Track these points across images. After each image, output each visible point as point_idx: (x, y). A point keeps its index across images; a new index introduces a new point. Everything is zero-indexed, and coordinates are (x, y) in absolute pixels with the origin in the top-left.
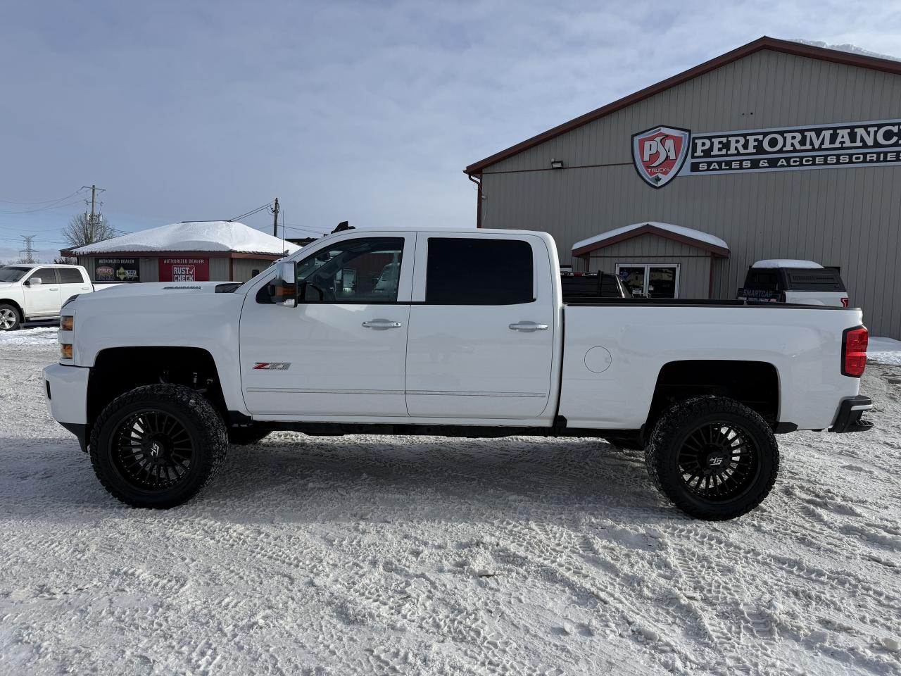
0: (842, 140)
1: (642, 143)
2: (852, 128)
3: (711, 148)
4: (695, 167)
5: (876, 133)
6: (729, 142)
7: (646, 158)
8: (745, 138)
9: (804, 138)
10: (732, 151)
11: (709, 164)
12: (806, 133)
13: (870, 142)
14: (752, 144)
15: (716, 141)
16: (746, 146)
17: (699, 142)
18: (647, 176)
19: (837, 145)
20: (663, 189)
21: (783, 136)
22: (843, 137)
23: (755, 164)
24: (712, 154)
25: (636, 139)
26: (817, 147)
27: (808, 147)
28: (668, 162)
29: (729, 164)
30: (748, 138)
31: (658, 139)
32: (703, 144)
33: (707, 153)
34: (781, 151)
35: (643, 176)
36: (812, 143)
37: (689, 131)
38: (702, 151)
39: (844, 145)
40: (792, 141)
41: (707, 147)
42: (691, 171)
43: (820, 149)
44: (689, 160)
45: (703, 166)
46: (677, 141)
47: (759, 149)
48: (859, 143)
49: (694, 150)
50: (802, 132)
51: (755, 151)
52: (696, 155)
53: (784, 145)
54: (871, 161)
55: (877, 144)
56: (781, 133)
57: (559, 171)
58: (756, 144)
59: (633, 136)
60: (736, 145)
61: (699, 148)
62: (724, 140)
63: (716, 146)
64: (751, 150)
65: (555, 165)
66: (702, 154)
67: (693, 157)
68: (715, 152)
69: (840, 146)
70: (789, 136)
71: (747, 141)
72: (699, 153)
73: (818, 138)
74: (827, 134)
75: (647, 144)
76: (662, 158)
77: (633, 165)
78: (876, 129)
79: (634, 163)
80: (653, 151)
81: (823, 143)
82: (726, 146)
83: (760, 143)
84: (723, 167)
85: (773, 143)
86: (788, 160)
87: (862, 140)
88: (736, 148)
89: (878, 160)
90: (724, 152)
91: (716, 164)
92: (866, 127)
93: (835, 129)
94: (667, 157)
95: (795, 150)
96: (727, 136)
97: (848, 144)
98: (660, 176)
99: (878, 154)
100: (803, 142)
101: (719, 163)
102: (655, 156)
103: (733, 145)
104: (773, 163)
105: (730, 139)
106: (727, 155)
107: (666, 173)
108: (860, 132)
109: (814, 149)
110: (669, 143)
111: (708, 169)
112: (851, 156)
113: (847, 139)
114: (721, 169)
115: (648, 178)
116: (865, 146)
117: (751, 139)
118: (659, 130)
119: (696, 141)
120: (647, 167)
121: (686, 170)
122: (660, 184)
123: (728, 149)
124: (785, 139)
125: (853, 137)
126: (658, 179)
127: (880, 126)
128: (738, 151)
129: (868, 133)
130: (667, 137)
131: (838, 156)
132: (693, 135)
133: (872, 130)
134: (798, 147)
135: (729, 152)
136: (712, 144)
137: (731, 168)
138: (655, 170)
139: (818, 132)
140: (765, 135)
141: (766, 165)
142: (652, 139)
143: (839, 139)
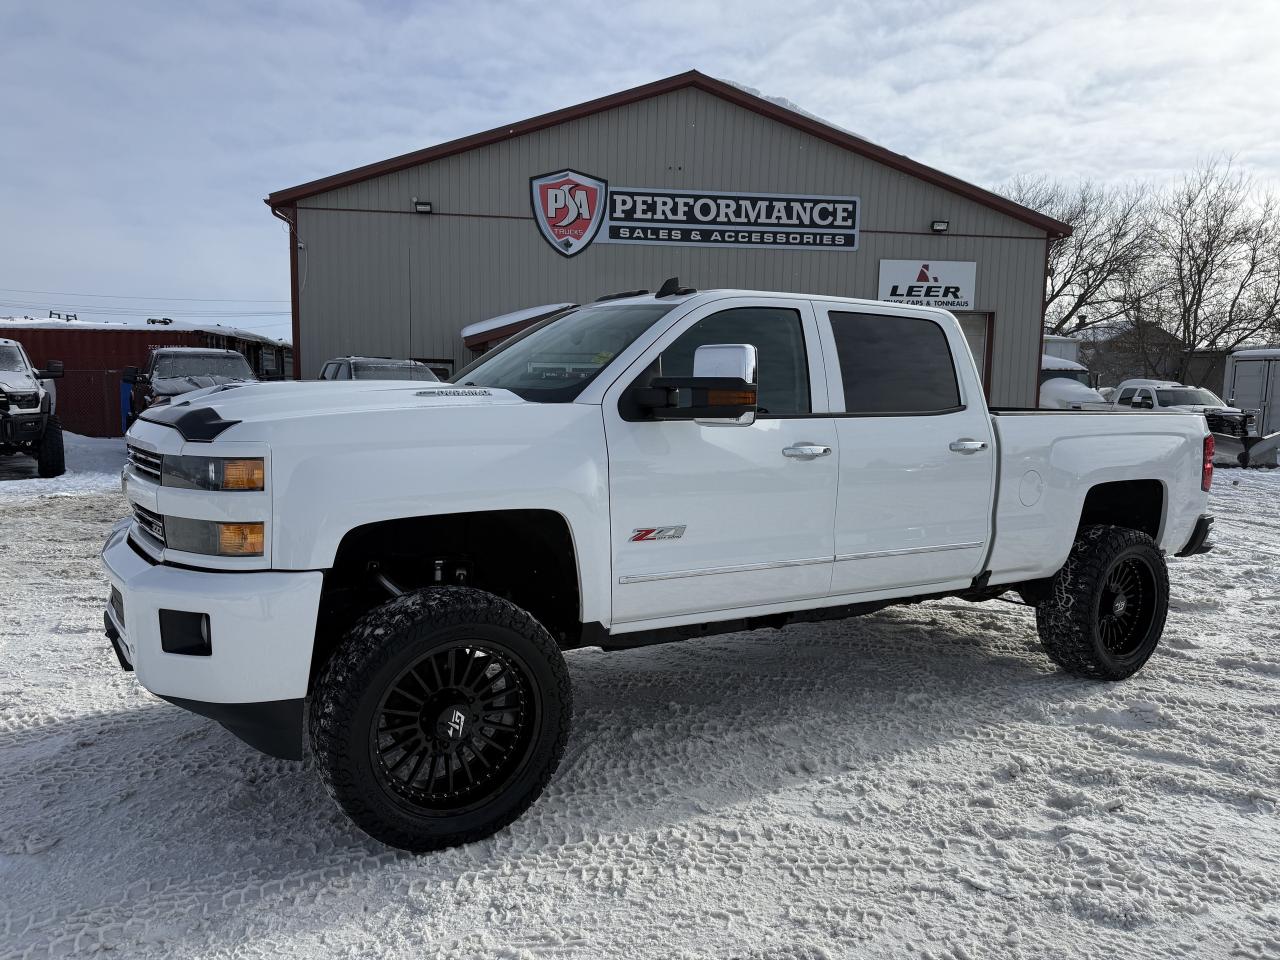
0: (779, 215)
1: (544, 190)
2: (789, 201)
3: (633, 209)
4: (614, 233)
5: (812, 209)
6: (655, 203)
7: (552, 214)
8: (674, 200)
9: (739, 207)
10: (659, 216)
11: (632, 230)
12: (741, 202)
13: (807, 221)
14: (682, 209)
15: (639, 199)
16: (674, 211)
17: (618, 199)
18: (553, 239)
19: (773, 220)
20: (575, 257)
21: (716, 202)
22: (779, 211)
23: (686, 235)
24: (635, 216)
25: (537, 184)
26: (752, 221)
27: (743, 219)
28: (580, 223)
29: (655, 231)
30: (677, 200)
31: (566, 188)
32: (624, 203)
33: (629, 215)
34: (714, 222)
35: (549, 237)
36: (747, 216)
37: (606, 182)
38: (623, 211)
39: (781, 222)
40: (727, 210)
41: (629, 206)
42: (611, 237)
43: (756, 224)
44: (607, 223)
45: (624, 233)
46: (591, 194)
47: (690, 217)
48: (795, 221)
49: (613, 210)
50: (736, 199)
51: (685, 218)
52: (615, 215)
53: (718, 215)
54: (808, 243)
55: (813, 224)
56: (715, 199)
57: (425, 219)
58: (686, 209)
59: (532, 179)
60: (663, 207)
61: (619, 208)
62: (649, 200)
63: (640, 207)
64: (681, 216)
65: (420, 208)
66: (623, 216)
67: (612, 218)
68: (638, 215)
69: (776, 221)
70: (722, 203)
71: (676, 205)
72: (619, 214)
73: (754, 210)
74: (763, 205)
75: (551, 193)
76: (572, 216)
77: (533, 222)
78: (811, 205)
79: (535, 218)
80: (560, 204)
81: (758, 216)
82: (652, 208)
83: (691, 208)
84: (649, 236)
85: (705, 210)
86: (722, 233)
87: (799, 217)
88: (664, 213)
89: (815, 243)
90: (649, 215)
91: (640, 231)
92: (802, 202)
93: (771, 200)
94: (579, 214)
95: (729, 223)
96: (653, 195)
97: (784, 220)
98: (571, 240)
99: (815, 235)
100: (737, 213)
101: (644, 230)
102: (563, 212)
103: (660, 208)
104: (706, 236)
105: (656, 199)
106: (652, 220)
107: (578, 237)
108: (796, 206)
109: (749, 223)
110: (581, 196)
111: (631, 237)
112: (788, 234)
113: (783, 214)
114: (646, 238)
115: (556, 242)
116: (801, 224)
117: (680, 201)
118: (567, 175)
119: (615, 197)
120: (554, 226)
121: (604, 236)
122: (571, 251)
123: (654, 213)
124: (718, 206)
125: (789, 211)
126: (568, 245)
127: (816, 202)
128: (666, 217)
129: (805, 209)
130: (577, 186)
131: (775, 234)
132: (611, 189)
133: (808, 205)
134: (733, 218)
135: (655, 217)
136: (635, 202)
137: (658, 239)
138: (563, 231)
139: (754, 201)
140: (697, 198)
141: (699, 238)
142: (557, 186)
143: (775, 214)
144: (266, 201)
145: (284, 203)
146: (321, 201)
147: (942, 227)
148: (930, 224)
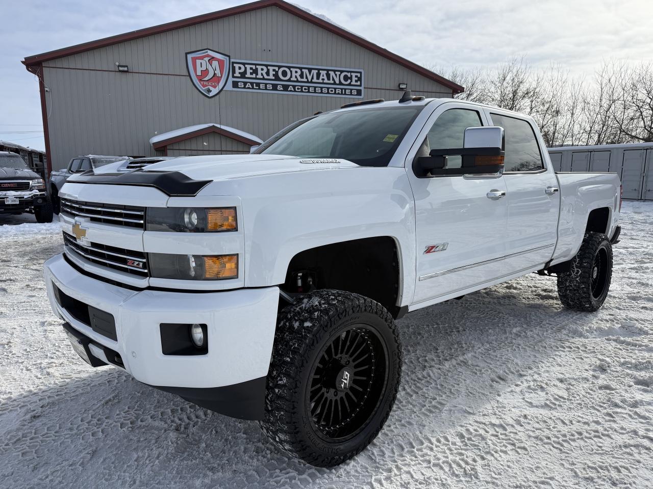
0: (323, 78)
1: (194, 60)
2: (328, 70)
3: (245, 72)
4: (235, 85)
5: (340, 75)
6: (257, 69)
7: (199, 73)
8: (267, 68)
9: (302, 73)
10: (259, 76)
11: (245, 83)
12: (303, 70)
13: (337, 82)
14: (272, 73)
15: (248, 67)
16: (268, 73)
17: (237, 66)
18: (201, 88)
19: (320, 81)
20: (214, 98)
21: (290, 70)
22: (323, 76)
23: (275, 87)
24: (246, 76)
25: (189, 56)
26: (310, 80)
27: (305, 80)
28: (215, 79)
29: (258, 85)
30: (269, 67)
31: (207, 59)
32: (240, 68)
33: (243, 75)
34: (289, 80)
35: (198, 87)
36: (307, 78)
37: (229, 56)
38: (240, 73)
39: (324, 81)
40: (296, 74)
41: (243, 70)
42: (233, 87)
43: (311, 82)
44: (231, 79)
45: (241, 85)
46: (221, 63)
47: (277, 77)
48: (331, 81)
49: (234, 72)
50: (301, 69)
51: (274, 78)
52: (235, 75)
53: (291, 77)
54: (339, 94)
55: (341, 84)
56: (289, 68)
57: (124, 75)
58: (274, 73)
59: (187, 54)
60: (262, 72)
61: (237, 71)
62: (254, 67)
63: (249, 71)
64: (271, 77)
65: (121, 69)
66: (239, 75)
67: (233, 77)
68: (248, 75)
69: (322, 81)
70: (293, 70)
71: (268, 70)
72: (237, 74)
73: (310, 74)
74: (315, 72)
75: (198, 62)
76: (211, 75)
77: (188, 77)
78: (339, 73)
79: (190, 76)
80: (204, 68)
81: (312, 78)
82: (255, 71)
83: (277, 72)
84: (255, 87)
85: (284, 74)
86: (294, 87)
87: (333, 79)
88: (262, 74)
89: (342, 94)
90: (254, 76)
91: (249, 84)
92: (335, 71)
93: (319, 70)
94: (215, 74)
95: (297, 81)
96: (256, 65)
97: (326, 81)
98: (211, 88)
99: (342, 89)
100: (302, 76)
101: (252, 84)
102: (205, 72)
103: (260, 72)
104: (285, 88)
105: (257, 67)
106: (256, 78)
107: (215, 87)
108: (332, 73)
109: (308, 82)
110: (215, 63)
111: (244, 88)
112: (328, 88)
113: (325, 77)
114: (253, 88)
115: (202, 89)
116: (335, 83)
117: (271, 69)
118: (207, 52)
119: (235, 65)
120: (200, 80)
121: (229, 86)
122: (211, 94)
123: (257, 74)
124: (291, 72)
125: (328, 76)
126: (209, 91)
127: (342, 72)
128: (263, 77)
129: (336, 75)
130: (213, 58)
131: (322, 88)
132: (232, 60)
133: (338, 73)
134: (299, 79)
135: (257, 77)
136: (246, 68)
137: (259, 89)
138: (206, 83)
139: (310, 70)
140: (280, 67)
141: (282, 89)
142: (202, 58)
143: (321, 77)
144: (23, 62)
145: (34, 64)
146: (58, 63)
147: (404, 86)
148: (398, 85)
